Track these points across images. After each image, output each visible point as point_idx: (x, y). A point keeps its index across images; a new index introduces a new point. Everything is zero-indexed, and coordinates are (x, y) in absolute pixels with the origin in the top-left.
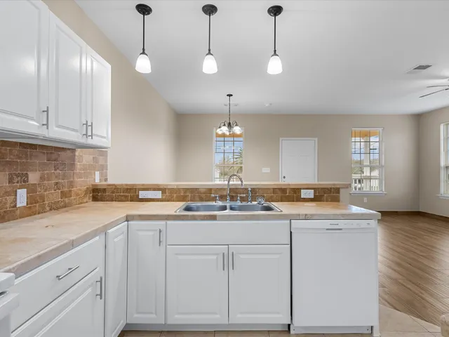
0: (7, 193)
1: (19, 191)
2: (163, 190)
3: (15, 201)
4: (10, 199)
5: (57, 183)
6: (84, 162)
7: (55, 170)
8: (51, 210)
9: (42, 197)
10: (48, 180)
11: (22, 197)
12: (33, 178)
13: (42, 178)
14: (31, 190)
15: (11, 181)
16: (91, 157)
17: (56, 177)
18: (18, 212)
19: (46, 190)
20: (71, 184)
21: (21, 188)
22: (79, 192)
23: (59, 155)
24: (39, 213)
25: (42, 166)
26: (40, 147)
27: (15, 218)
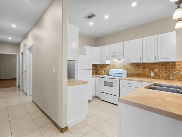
0: (149, 73)
5: (165, 72)
7: (165, 69)
8: (162, 79)
9: (159, 75)
10: (162, 71)
11: (152, 74)
12: (156, 70)
13: (159, 70)
14: (155, 73)
15: (150, 70)
19: (161, 74)
21: (152, 72)
22: (179, 76)
23: (166, 65)
24: (158, 79)
25: (159, 68)
26: (159, 63)
27: (151, 78)
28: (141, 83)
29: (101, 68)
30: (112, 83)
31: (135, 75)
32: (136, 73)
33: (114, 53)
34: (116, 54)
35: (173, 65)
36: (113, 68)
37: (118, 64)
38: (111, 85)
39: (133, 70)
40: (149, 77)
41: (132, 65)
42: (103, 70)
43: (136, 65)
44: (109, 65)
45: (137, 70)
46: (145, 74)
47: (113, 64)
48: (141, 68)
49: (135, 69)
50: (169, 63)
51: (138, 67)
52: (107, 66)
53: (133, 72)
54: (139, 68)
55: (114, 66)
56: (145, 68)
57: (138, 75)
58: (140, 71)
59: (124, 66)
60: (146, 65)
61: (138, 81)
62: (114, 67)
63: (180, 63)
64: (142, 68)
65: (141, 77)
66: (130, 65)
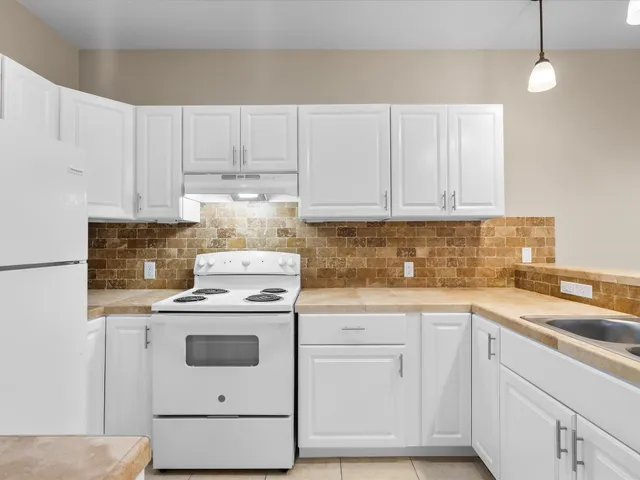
0: (396, 265)
1: (406, 264)
2: (595, 285)
3: (403, 271)
4: (398, 269)
5: (451, 260)
6: (497, 235)
7: (449, 245)
8: (443, 286)
9: (433, 273)
10: (440, 255)
11: (409, 270)
12: (421, 252)
13: (431, 253)
14: (419, 263)
15: (399, 254)
16: (514, 228)
17: (450, 252)
18: (406, 282)
19: (436, 266)
20: (474, 262)
21: (408, 261)
22: (489, 272)
23: (454, 230)
24: (428, 286)
25: (432, 241)
26: (429, 223)
27: (403, 286)
28: (415, 318)
29: (133, 244)
30: (255, 339)
31: (340, 276)
32: (343, 270)
33: (238, 155)
34: (252, 165)
35: (472, 231)
36: (217, 246)
37: (250, 221)
38: (240, 352)
39: (330, 255)
40: (397, 282)
41: (324, 227)
42: (151, 258)
43: (343, 231)
44: (188, 231)
45: (347, 254)
46: (380, 271)
47: (215, 223)
48: (364, 246)
49: (340, 251)
50: (462, 223)
51: (349, 241)
52: (173, 233)
53: (327, 266)
54: (356, 242)
55: (223, 234)
56: (381, 243)
57: (354, 279)
58: (358, 259)
59: (284, 232)
60: (383, 229)
61: (400, 309)
62: (227, 241)
63: (491, 226)
64: (370, 242)
65: (364, 286)
66: (315, 230)
